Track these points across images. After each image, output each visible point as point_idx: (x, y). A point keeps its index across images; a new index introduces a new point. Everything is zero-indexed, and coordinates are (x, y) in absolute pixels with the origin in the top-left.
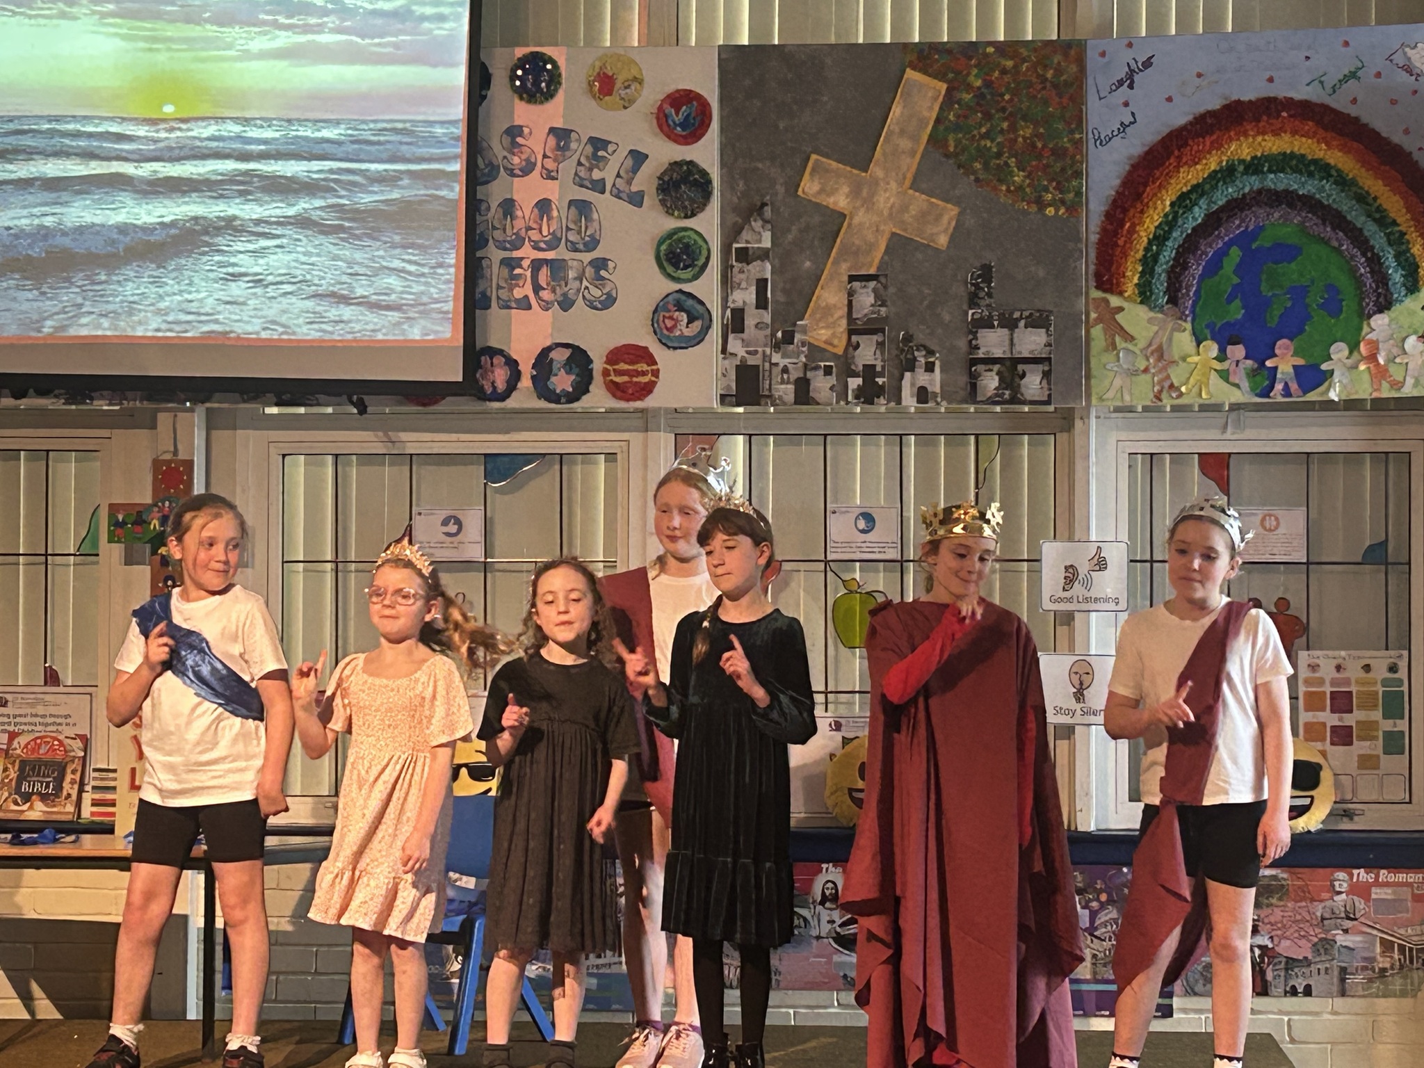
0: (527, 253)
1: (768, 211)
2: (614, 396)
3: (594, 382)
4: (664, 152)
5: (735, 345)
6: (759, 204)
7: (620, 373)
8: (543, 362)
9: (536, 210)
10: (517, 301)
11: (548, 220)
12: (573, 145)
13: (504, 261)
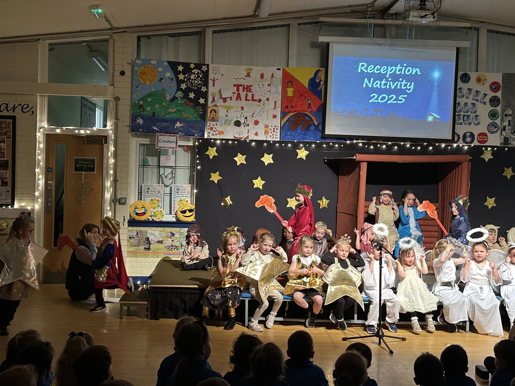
0: (462, 113)
1: (511, 106)
2: (479, 143)
3: (475, 140)
4: (491, 94)
5: (504, 133)
6: (509, 105)
7: (480, 138)
8: (465, 136)
9: (464, 105)
10: (459, 123)
11: (467, 106)
12: (472, 92)
13: (457, 115)
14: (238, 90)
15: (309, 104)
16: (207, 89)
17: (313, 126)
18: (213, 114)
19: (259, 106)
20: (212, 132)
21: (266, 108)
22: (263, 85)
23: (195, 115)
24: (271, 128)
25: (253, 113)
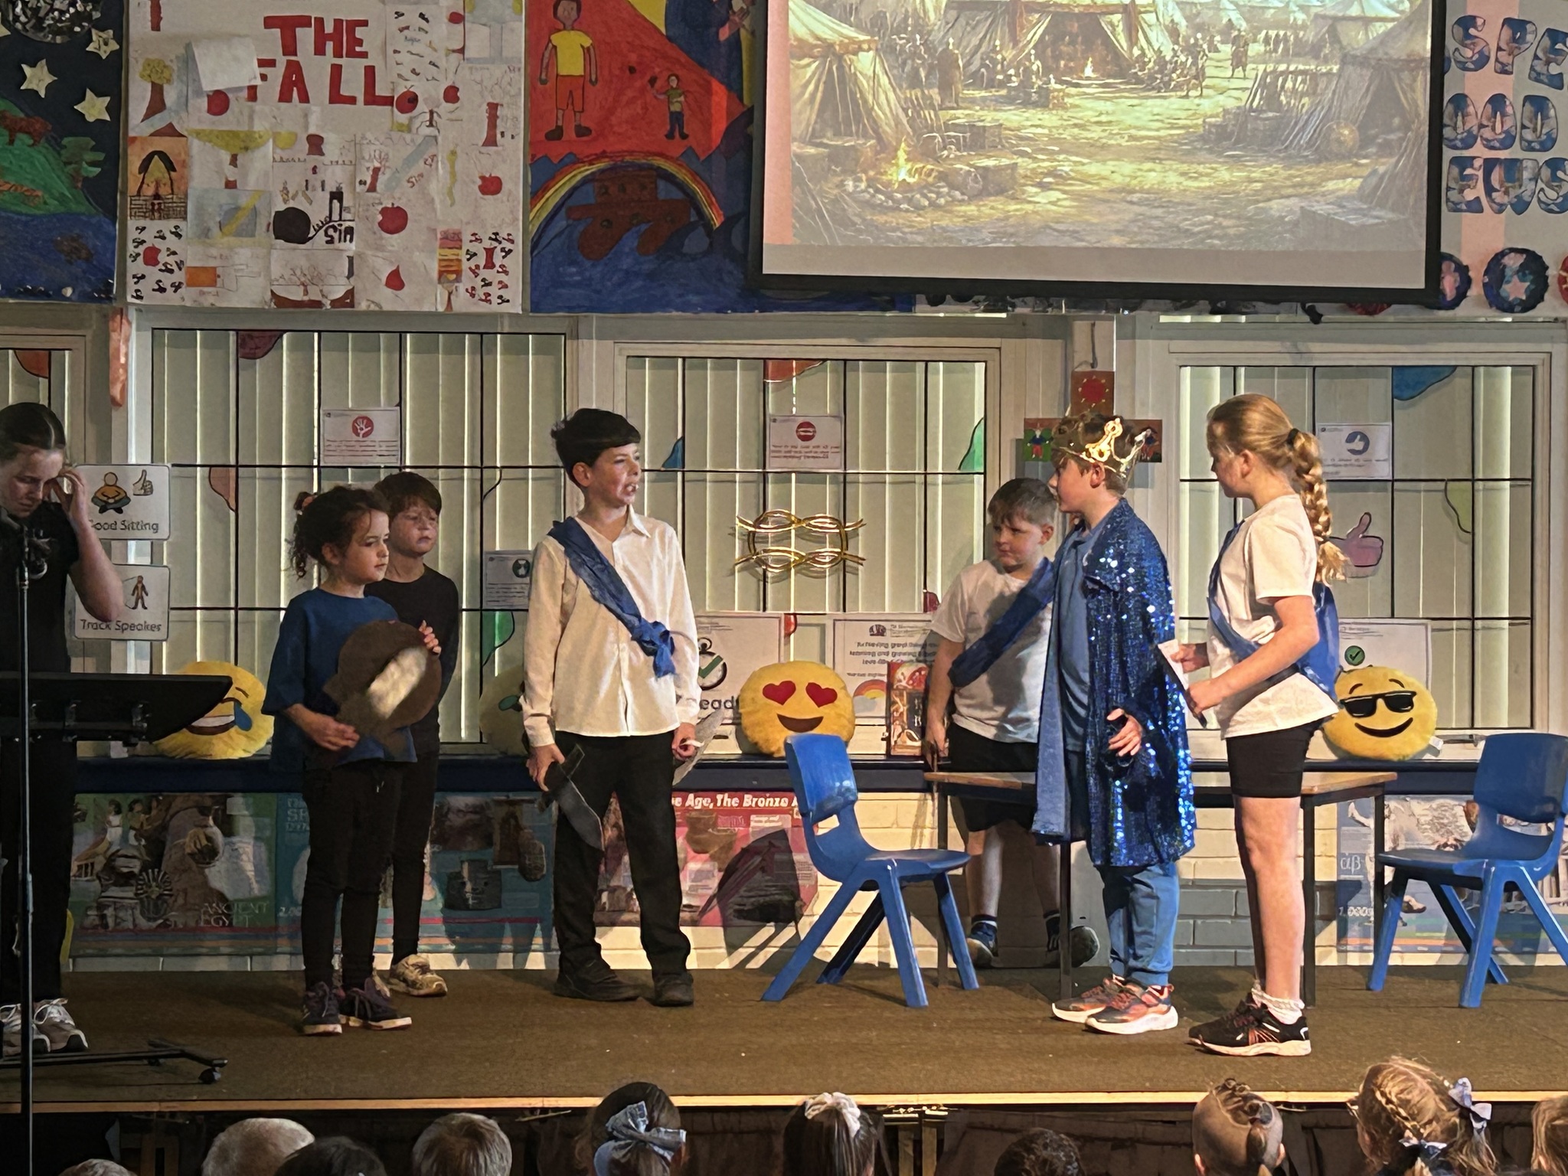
3: (1550, 289)
8: (1495, 267)
9: (1489, 107)
10: (1468, 203)
11: (1503, 115)
12: (1529, 37)
13: (1454, 161)
14: (290, 48)
15: (677, 118)
16: (120, 43)
17: (701, 230)
18: (157, 175)
19: (409, 130)
20: (153, 273)
21: (440, 139)
22: (422, 16)
23: (62, 187)
24: (475, 247)
25: (376, 171)
